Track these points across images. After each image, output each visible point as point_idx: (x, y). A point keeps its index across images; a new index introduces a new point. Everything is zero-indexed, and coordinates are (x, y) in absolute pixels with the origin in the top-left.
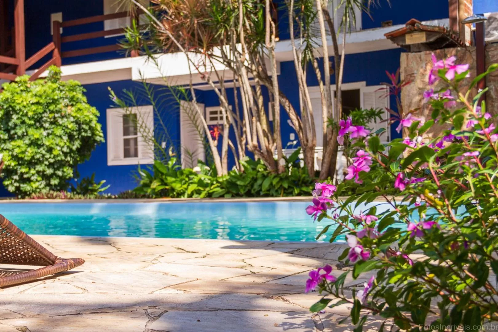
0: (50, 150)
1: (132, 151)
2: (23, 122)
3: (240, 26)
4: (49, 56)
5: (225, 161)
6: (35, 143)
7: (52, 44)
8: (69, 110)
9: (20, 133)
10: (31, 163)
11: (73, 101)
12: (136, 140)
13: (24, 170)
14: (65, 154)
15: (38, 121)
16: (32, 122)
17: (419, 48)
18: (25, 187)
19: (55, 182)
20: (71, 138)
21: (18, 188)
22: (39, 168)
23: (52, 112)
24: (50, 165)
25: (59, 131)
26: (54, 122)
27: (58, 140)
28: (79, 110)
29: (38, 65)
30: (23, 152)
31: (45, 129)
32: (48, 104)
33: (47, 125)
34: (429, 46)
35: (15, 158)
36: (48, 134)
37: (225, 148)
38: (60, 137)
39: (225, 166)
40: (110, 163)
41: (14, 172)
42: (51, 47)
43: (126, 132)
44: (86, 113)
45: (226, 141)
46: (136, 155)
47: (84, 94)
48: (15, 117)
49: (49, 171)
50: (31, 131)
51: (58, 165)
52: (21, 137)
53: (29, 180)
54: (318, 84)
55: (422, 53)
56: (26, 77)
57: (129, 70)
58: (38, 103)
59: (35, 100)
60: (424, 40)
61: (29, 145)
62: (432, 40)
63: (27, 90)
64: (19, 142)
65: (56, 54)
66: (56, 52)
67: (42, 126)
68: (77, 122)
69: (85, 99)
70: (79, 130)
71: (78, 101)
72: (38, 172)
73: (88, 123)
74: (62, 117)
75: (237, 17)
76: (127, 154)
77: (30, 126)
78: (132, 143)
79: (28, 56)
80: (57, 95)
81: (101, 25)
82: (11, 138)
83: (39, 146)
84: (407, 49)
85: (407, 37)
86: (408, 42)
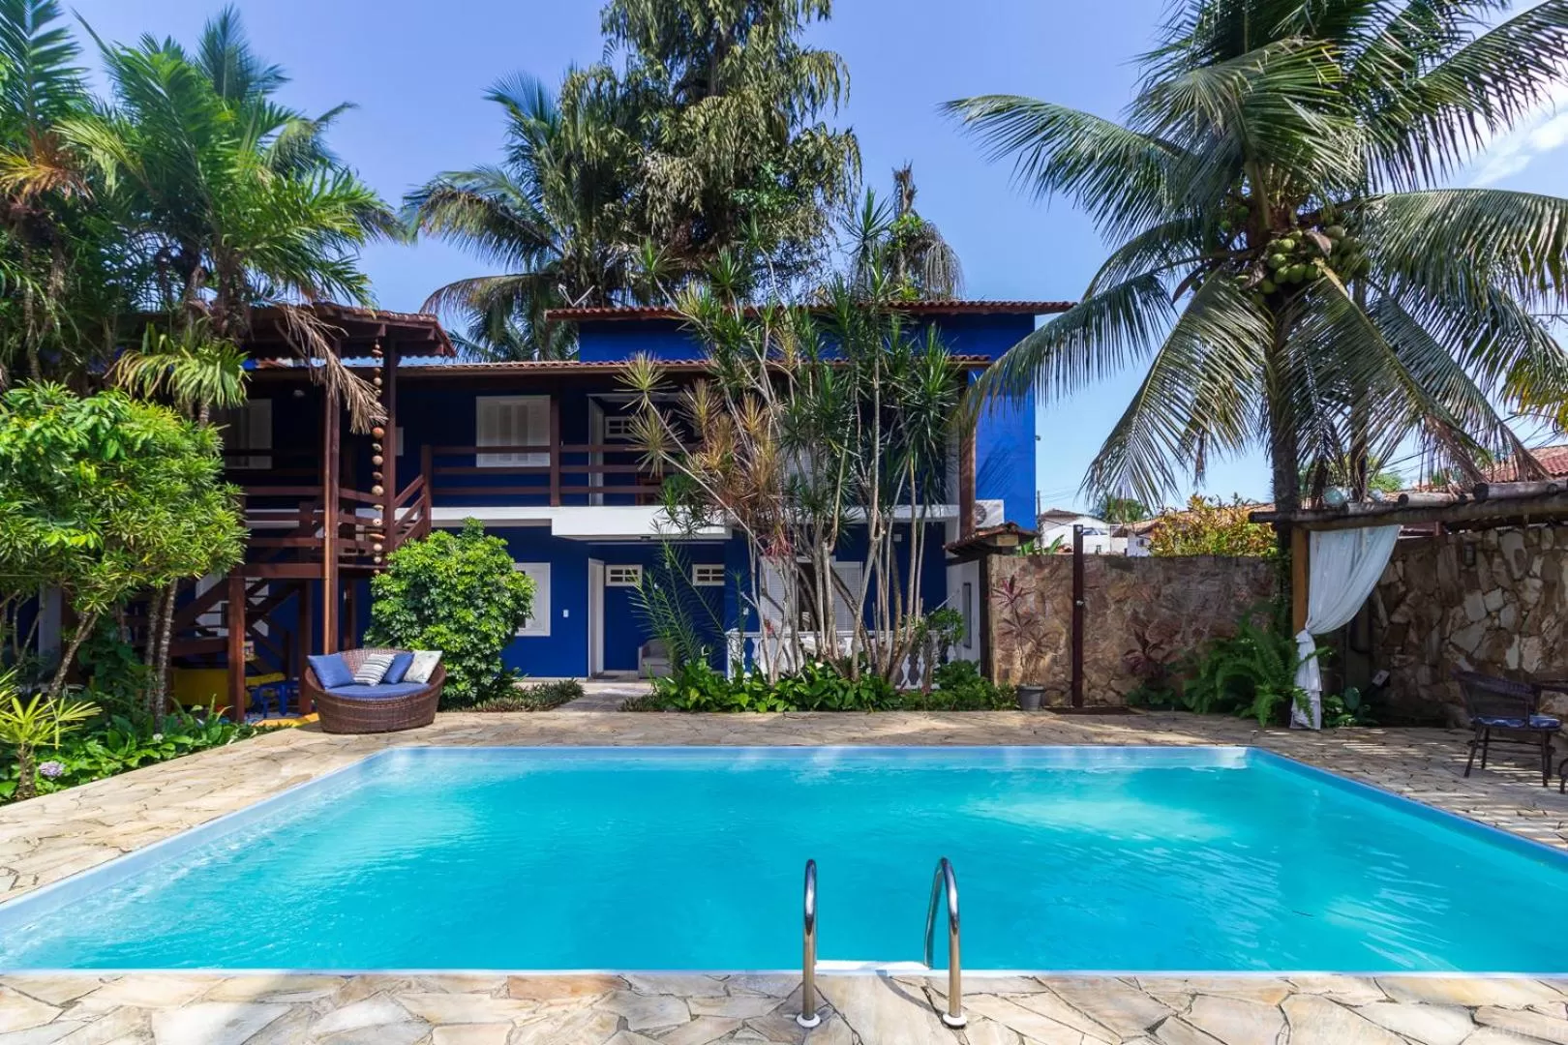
0: (486, 638)
2: (448, 599)
6: (466, 629)
7: (420, 477)
8: (503, 580)
9: (442, 613)
15: (469, 599)
16: (460, 599)
19: (488, 679)
22: (470, 662)
24: (485, 658)
26: (488, 599)
31: (477, 608)
32: (485, 573)
33: (480, 602)
36: (481, 615)
38: (497, 618)
42: (419, 481)
44: (524, 584)
48: (434, 592)
49: (481, 666)
50: (458, 612)
55: (1016, 557)
57: (548, 522)
60: (1016, 543)
64: (442, 628)
66: (426, 489)
67: (472, 604)
74: (498, 591)
77: (457, 604)
82: (425, 622)
83: (470, 633)
84: (1000, 551)
85: (999, 538)
86: (999, 543)
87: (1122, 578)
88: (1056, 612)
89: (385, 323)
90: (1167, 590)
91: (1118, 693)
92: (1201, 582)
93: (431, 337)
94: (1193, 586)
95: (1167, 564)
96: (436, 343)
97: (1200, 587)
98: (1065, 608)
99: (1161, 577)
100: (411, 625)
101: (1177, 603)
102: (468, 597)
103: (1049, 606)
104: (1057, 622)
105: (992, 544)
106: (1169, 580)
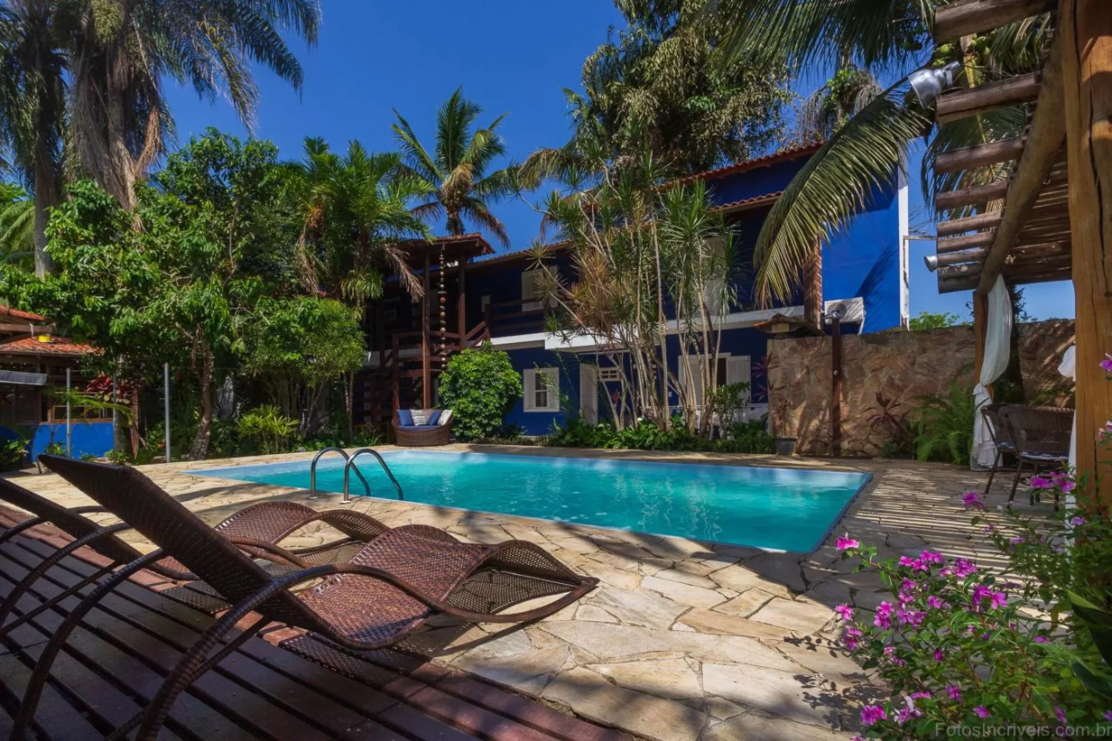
0: (486, 406)
1: (542, 402)
2: (467, 385)
3: (638, 318)
4: (482, 331)
5: (622, 420)
6: (475, 401)
7: (484, 322)
8: (500, 375)
9: (464, 392)
10: (473, 415)
11: (502, 368)
12: (545, 393)
13: (467, 420)
14: (497, 408)
15: (478, 384)
16: (473, 385)
17: (783, 336)
18: (467, 433)
19: (489, 429)
20: (501, 396)
21: (462, 434)
22: (478, 419)
23: (487, 377)
24: (485, 417)
25: (492, 392)
26: (489, 385)
27: (492, 398)
28: (507, 374)
29: (475, 337)
30: (466, 407)
31: (482, 389)
32: (486, 371)
33: (484, 387)
34: (791, 335)
35: (461, 411)
36: (485, 394)
37: (622, 410)
38: (493, 395)
39: (622, 424)
40: (526, 411)
41: (460, 422)
42: (483, 324)
43: (538, 387)
44: (512, 377)
45: (624, 404)
46: (545, 405)
47: (510, 361)
48: (461, 381)
49: (485, 421)
50: (472, 391)
51: (491, 417)
52: (466, 395)
53: (470, 428)
54: (695, 353)
55: (786, 340)
56: (468, 350)
57: (543, 341)
58: (477, 371)
59: (475, 368)
60: (787, 330)
61: (471, 402)
62: (794, 329)
63: (469, 360)
64: (464, 400)
65: (487, 330)
66: (487, 328)
67: (480, 388)
68: (506, 384)
69: (510, 365)
70: (507, 389)
71: (506, 368)
72: (477, 422)
73: (513, 385)
74: (495, 380)
75: (636, 311)
76: (538, 404)
77: (471, 387)
78: (542, 396)
79: (467, 333)
80: (492, 364)
81: (520, 308)
82: (458, 397)
83: (478, 403)
84: (773, 336)
85: (773, 327)
86: (773, 331)
87: (877, 351)
88: (819, 381)
89: (444, 243)
90: (922, 359)
91: (876, 446)
92: (957, 351)
93: (477, 245)
94: (950, 353)
95: (923, 337)
96: (481, 248)
97: (958, 355)
98: (827, 378)
99: (916, 348)
100: (453, 398)
101: (932, 370)
102: (476, 384)
103: (813, 377)
104: (820, 389)
105: (768, 332)
106: (924, 350)
